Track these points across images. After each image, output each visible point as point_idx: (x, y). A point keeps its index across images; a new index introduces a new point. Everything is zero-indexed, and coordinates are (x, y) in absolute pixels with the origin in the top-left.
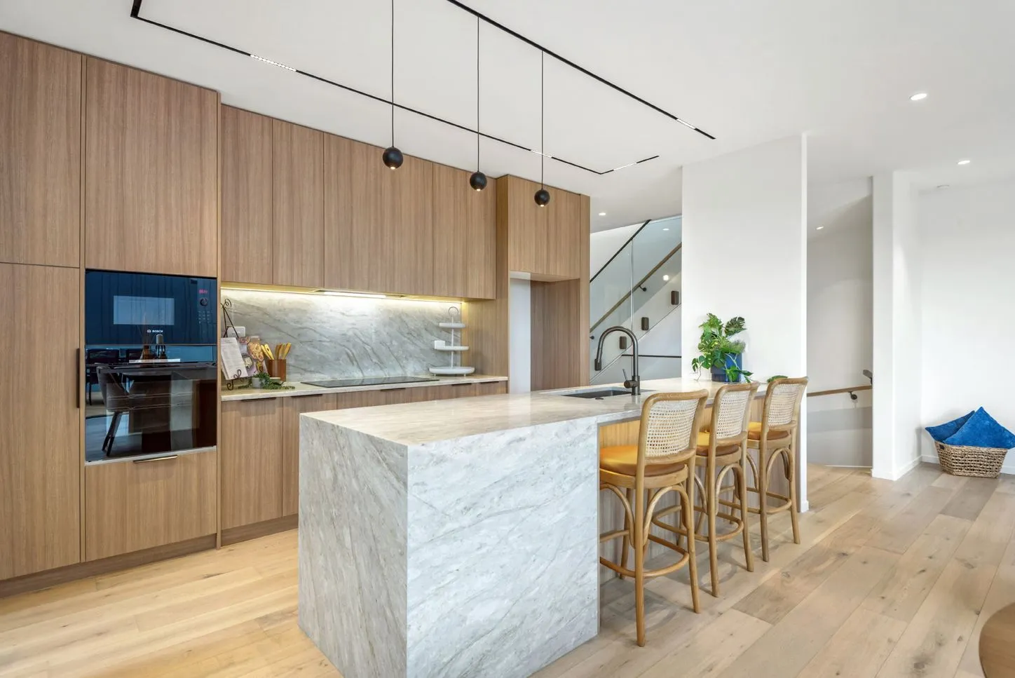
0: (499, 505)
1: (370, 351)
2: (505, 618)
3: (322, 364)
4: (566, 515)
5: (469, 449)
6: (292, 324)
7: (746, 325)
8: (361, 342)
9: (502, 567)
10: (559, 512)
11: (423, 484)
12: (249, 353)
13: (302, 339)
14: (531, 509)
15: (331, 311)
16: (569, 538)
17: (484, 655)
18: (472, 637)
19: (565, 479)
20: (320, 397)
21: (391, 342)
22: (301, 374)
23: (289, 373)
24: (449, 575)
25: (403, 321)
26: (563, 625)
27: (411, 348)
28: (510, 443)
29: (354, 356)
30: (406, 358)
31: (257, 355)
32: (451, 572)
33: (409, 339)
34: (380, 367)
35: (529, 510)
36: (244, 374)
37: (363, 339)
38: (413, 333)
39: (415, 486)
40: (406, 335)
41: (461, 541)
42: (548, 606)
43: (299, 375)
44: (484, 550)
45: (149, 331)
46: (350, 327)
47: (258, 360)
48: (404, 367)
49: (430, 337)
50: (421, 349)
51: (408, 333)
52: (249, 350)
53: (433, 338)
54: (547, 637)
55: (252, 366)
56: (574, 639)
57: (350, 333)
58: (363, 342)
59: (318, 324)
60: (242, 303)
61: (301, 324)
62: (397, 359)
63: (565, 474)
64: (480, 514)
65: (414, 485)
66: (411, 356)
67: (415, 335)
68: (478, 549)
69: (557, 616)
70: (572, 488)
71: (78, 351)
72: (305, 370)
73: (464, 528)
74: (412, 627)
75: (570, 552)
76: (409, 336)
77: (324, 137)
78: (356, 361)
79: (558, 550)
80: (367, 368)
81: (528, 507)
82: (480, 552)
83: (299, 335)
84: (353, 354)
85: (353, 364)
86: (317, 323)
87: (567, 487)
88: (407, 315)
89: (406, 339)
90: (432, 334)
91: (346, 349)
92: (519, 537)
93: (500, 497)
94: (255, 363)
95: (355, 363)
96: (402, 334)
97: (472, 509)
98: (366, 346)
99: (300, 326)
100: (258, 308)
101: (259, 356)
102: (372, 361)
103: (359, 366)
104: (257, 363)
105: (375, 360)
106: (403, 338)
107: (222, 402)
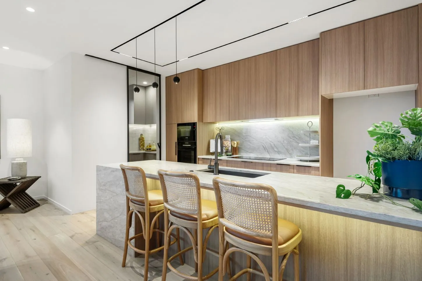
3: (253, 150)
6: (243, 134)
15: (256, 128)
21: (284, 141)
29: (266, 147)
33: (294, 140)
34: (278, 153)
38: (296, 136)
40: (292, 138)
45: (186, 138)
46: (264, 134)
51: (293, 137)
57: (264, 137)
59: (252, 134)
66: (295, 149)
67: (298, 138)
71: (176, 142)
78: (267, 149)
80: (272, 153)
83: (245, 138)
85: (265, 150)
89: (292, 140)
91: (262, 144)
95: (266, 150)
99: (245, 135)
102: (274, 150)
103: (268, 152)
104: (226, 148)
105: (276, 150)
106: (290, 139)
107: (198, 158)
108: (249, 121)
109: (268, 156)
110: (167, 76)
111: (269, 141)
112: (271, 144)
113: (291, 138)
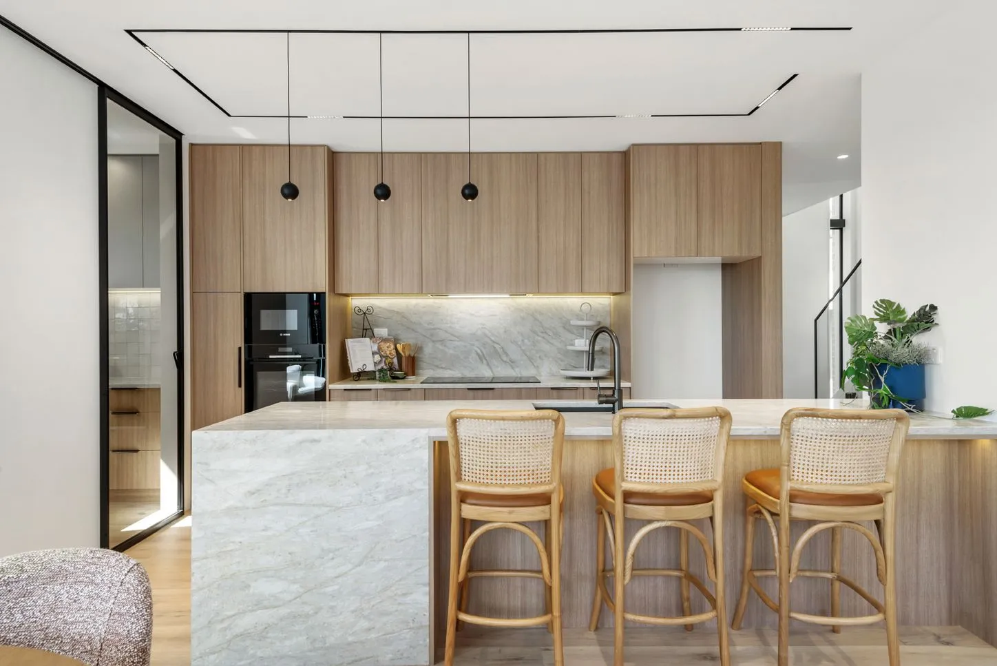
0: (287, 497)
1: (500, 351)
2: (295, 601)
3: (452, 362)
4: (379, 525)
5: (254, 441)
6: (426, 325)
7: (939, 317)
8: (490, 342)
9: (290, 554)
10: (367, 520)
11: (206, 464)
12: (379, 351)
13: (434, 339)
14: (328, 508)
15: (461, 312)
16: (383, 549)
17: (269, 626)
18: (256, 605)
19: (377, 487)
20: (409, 392)
21: (523, 341)
22: (434, 370)
23: (422, 369)
24: (231, 544)
25: (536, 319)
26: (373, 635)
27: (546, 347)
28: (301, 442)
29: (483, 355)
30: (540, 357)
31: (388, 352)
32: (233, 542)
33: (543, 338)
34: (510, 366)
35: (326, 509)
36: (370, 368)
37: (493, 338)
38: (548, 331)
39: (198, 465)
40: (540, 334)
41: (245, 518)
42: (352, 608)
43: (432, 371)
44: (269, 533)
45: (281, 335)
46: (480, 326)
47: (388, 356)
48: (538, 367)
49: (570, 336)
50: (558, 349)
51: (542, 332)
52: (379, 349)
53: (574, 336)
54: (350, 639)
55: (380, 362)
56: (390, 656)
57: (479, 333)
58: (494, 342)
59: (449, 325)
60: (384, 309)
61: (434, 325)
62: (530, 359)
63: (377, 483)
64: (265, 500)
65: (198, 463)
66: (546, 356)
67: (551, 334)
68: (264, 530)
69: (365, 624)
70: (388, 499)
71: (240, 349)
72: (437, 366)
73: (248, 508)
74: (195, 575)
75: (382, 564)
76: (544, 335)
77: (421, 156)
78: (486, 359)
79: (366, 557)
80: (497, 367)
81: (324, 505)
82: (264, 533)
83: (432, 335)
84: (482, 352)
85: (483, 362)
86: (447, 324)
87: (380, 497)
88: (541, 314)
89: (539, 338)
90: (573, 333)
91: (475, 348)
92: (312, 531)
93: (289, 490)
94: (384, 359)
95: (485, 362)
96: (534, 332)
97: (256, 495)
98: (496, 346)
99: (432, 327)
100: (398, 313)
101: (390, 354)
102: (502, 360)
103: (488, 364)
104: (387, 359)
105: (505, 358)
106: (537, 337)
107: (330, 390)
108: (449, 297)
109: (487, 373)
110: (194, 142)
111: (492, 340)
112: (495, 348)
113: (538, 335)
